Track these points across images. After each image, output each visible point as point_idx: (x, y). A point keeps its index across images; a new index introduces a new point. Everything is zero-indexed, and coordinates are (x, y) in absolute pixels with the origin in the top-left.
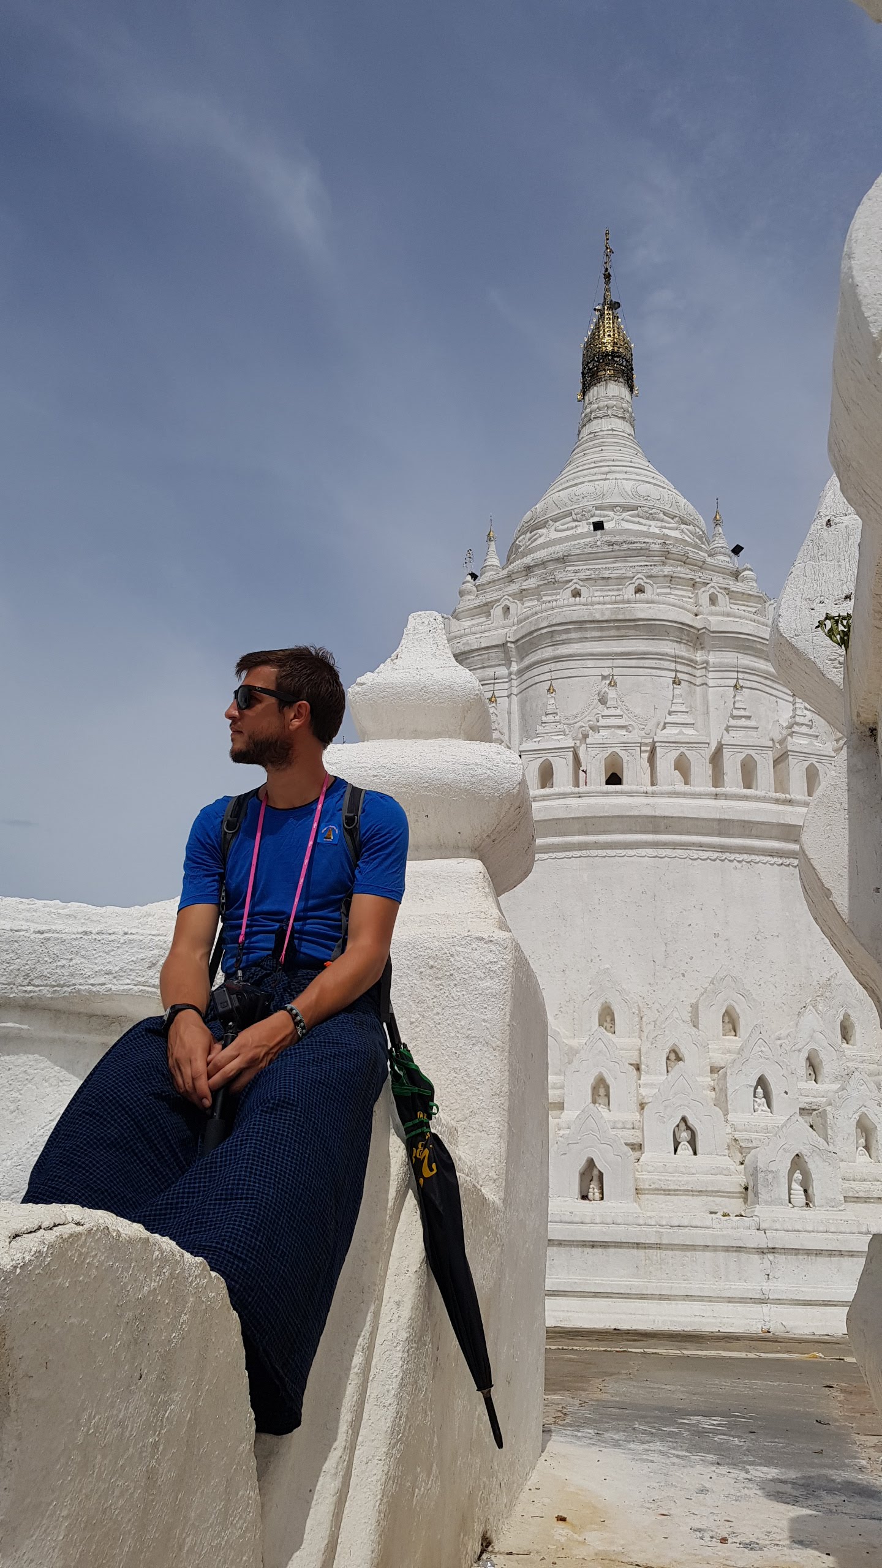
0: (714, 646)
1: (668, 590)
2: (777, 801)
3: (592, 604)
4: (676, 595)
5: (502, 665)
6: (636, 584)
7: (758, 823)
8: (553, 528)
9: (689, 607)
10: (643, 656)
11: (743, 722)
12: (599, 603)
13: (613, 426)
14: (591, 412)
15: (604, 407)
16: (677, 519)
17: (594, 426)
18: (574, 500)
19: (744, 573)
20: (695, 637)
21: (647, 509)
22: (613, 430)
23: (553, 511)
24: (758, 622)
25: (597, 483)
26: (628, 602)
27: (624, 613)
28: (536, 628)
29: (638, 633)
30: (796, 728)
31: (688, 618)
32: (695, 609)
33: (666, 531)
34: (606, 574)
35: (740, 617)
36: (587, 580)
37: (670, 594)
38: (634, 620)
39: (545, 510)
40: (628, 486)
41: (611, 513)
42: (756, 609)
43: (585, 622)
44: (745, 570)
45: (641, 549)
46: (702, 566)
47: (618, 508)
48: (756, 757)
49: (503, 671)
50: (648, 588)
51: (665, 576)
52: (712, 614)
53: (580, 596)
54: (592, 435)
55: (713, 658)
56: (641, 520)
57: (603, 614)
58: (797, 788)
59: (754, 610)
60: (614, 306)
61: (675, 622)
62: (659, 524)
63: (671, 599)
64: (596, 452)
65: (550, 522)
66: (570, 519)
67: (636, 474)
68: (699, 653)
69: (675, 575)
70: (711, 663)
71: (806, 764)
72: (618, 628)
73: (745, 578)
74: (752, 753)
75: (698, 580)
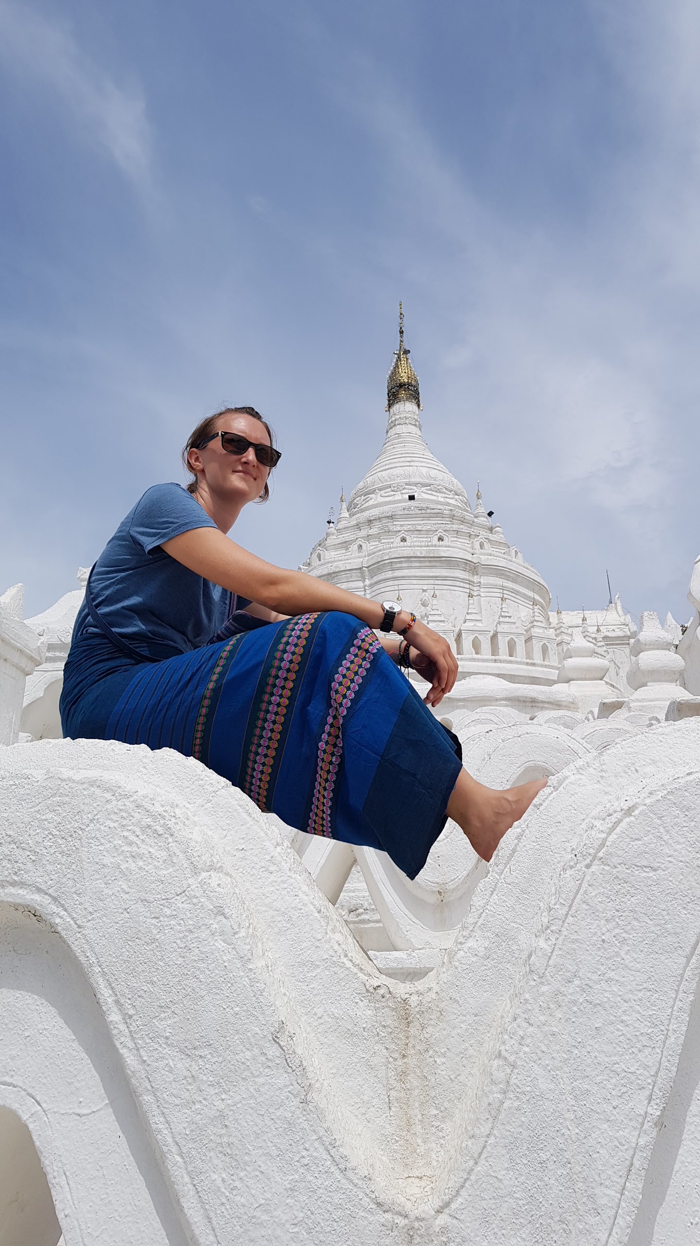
0: (483, 573)
1: (456, 539)
2: (527, 664)
3: (414, 546)
4: (460, 542)
5: (360, 580)
6: (439, 536)
7: (518, 676)
8: (379, 494)
9: (469, 549)
10: (445, 578)
11: (507, 619)
12: (418, 546)
13: (410, 430)
14: (395, 420)
15: (403, 418)
16: (453, 492)
17: (398, 429)
18: (392, 478)
19: (496, 529)
20: (473, 568)
21: (436, 486)
22: (410, 433)
23: (379, 484)
24: (507, 559)
25: (405, 468)
26: (435, 546)
27: (433, 553)
28: (382, 559)
29: (442, 565)
30: (535, 623)
31: (469, 557)
32: (472, 551)
33: (448, 500)
34: (419, 528)
35: (497, 557)
36: (408, 531)
37: (457, 541)
38: (440, 557)
39: (373, 483)
40: (424, 470)
41: (415, 488)
42: (504, 551)
43: (411, 557)
44: (496, 527)
45: (438, 513)
46: (472, 524)
47: (419, 485)
48: (516, 639)
49: (361, 584)
50: (445, 538)
51: (454, 531)
52: (481, 554)
53: (406, 541)
54: (397, 435)
55: (483, 580)
56: (433, 493)
57: (421, 553)
58: (538, 658)
59: (503, 552)
60: (407, 352)
61: (463, 559)
62: (443, 495)
63: (459, 545)
64: (401, 447)
65: (377, 491)
66: (390, 490)
67: (428, 463)
68: (475, 577)
69: (459, 530)
70: (482, 584)
71: (542, 643)
72: (430, 561)
73: (497, 532)
74: (513, 637)
75: (472, 533)
